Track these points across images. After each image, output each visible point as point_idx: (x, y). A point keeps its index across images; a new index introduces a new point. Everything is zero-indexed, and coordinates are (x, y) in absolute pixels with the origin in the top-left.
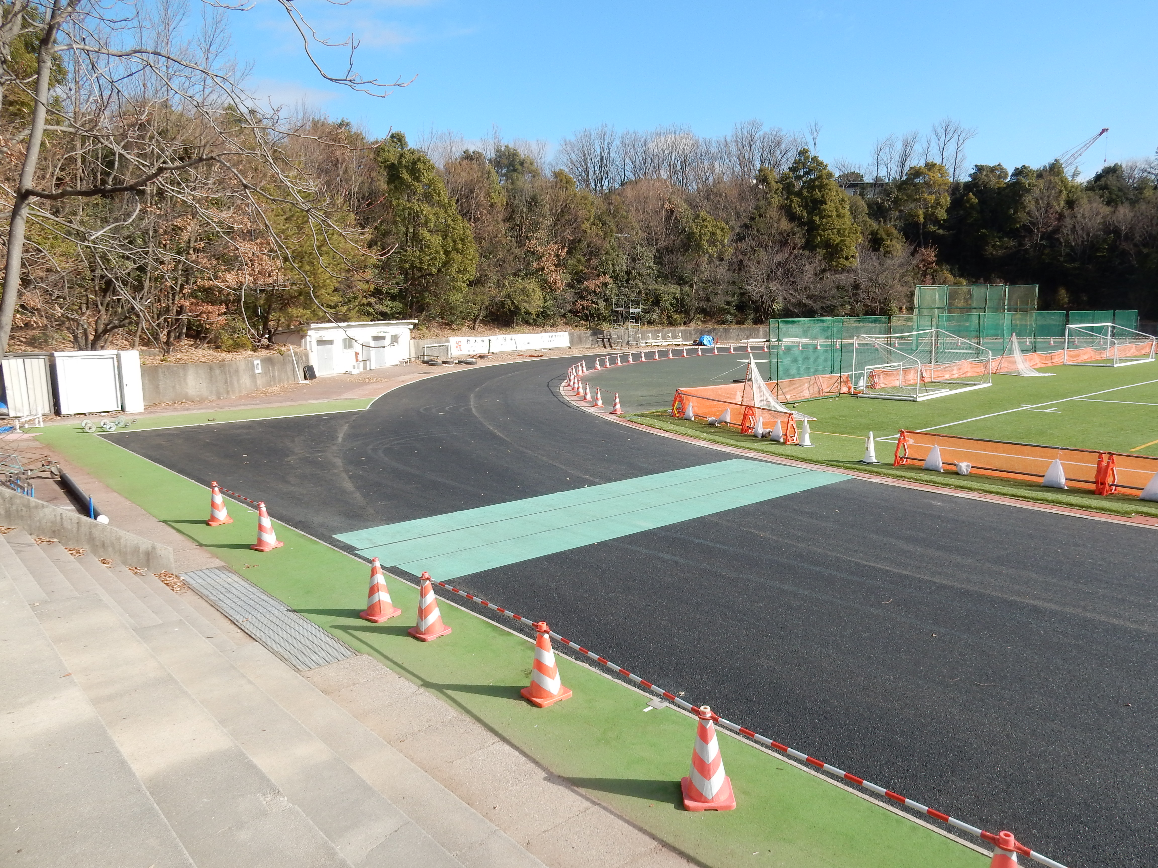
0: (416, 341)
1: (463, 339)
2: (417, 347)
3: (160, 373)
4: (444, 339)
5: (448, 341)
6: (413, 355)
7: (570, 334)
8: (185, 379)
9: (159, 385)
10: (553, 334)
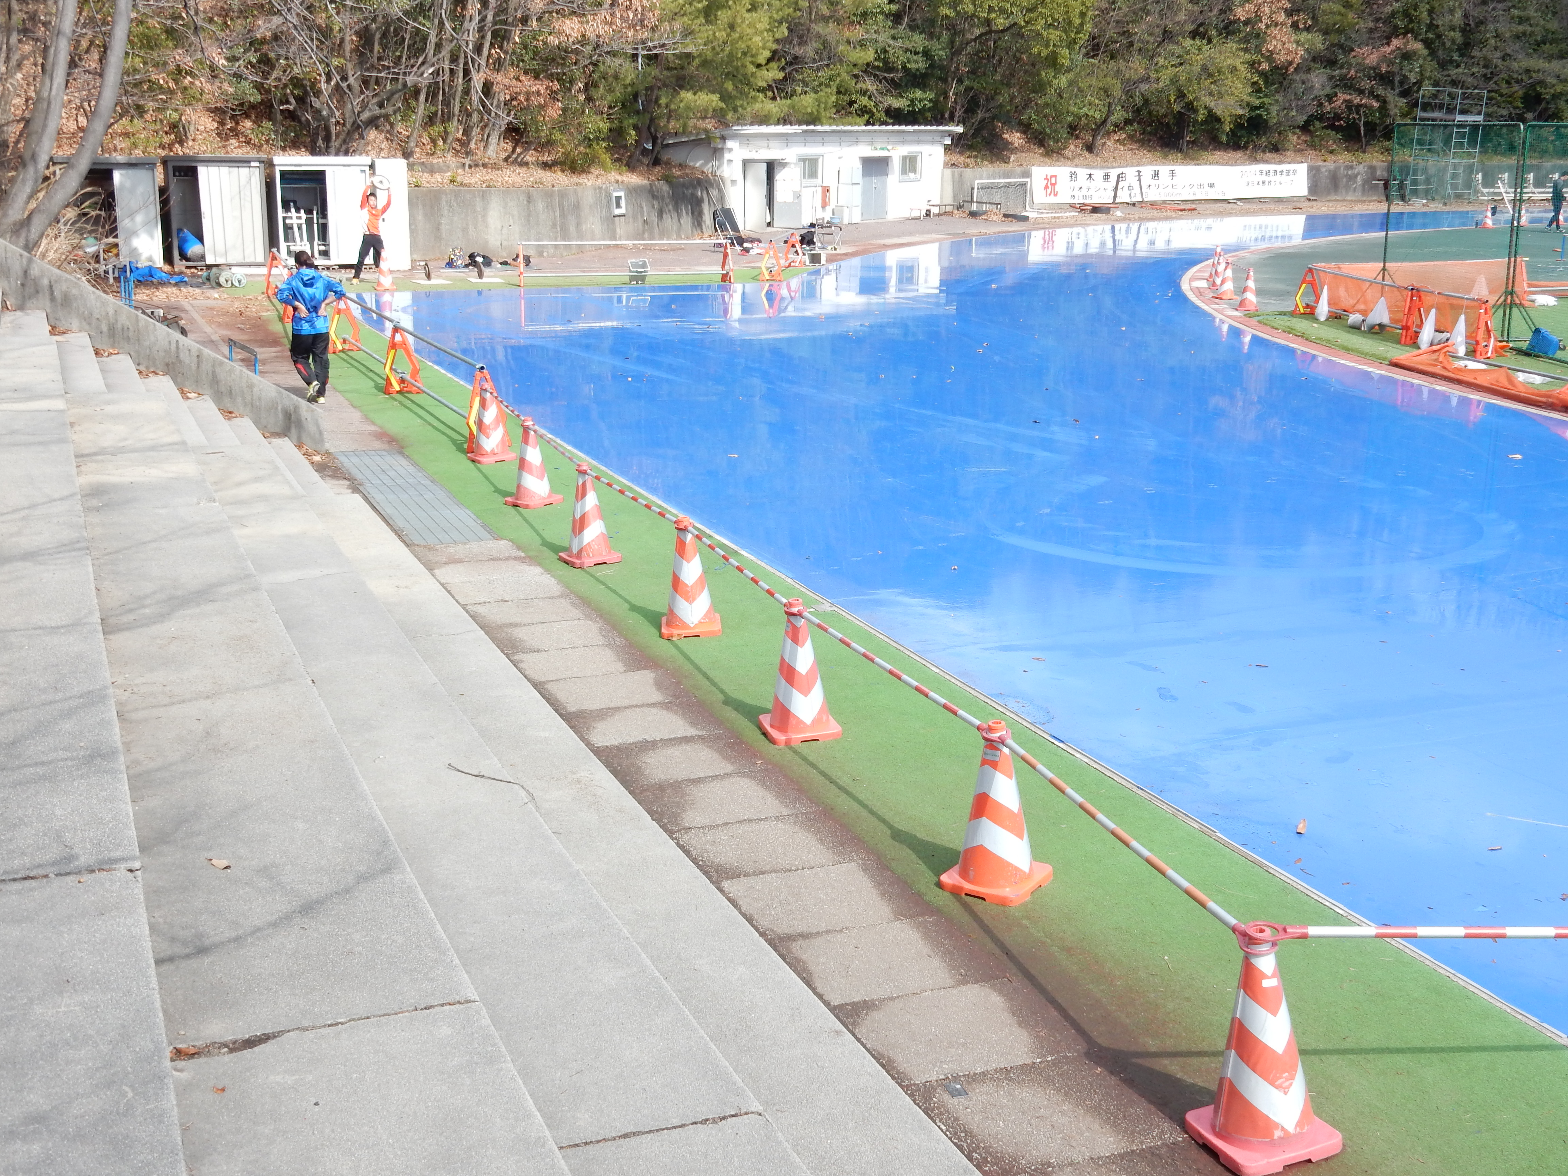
0: (957, 170)
1: (1061, 171)
2: (958, 183)
3: (444, 203)
4: (1019, 170)
5: (1027, 174)
6: (949, 200)
7: (1310, 169)
8: (484, 216)
9: (439, 224)
10: (1272, 167)
